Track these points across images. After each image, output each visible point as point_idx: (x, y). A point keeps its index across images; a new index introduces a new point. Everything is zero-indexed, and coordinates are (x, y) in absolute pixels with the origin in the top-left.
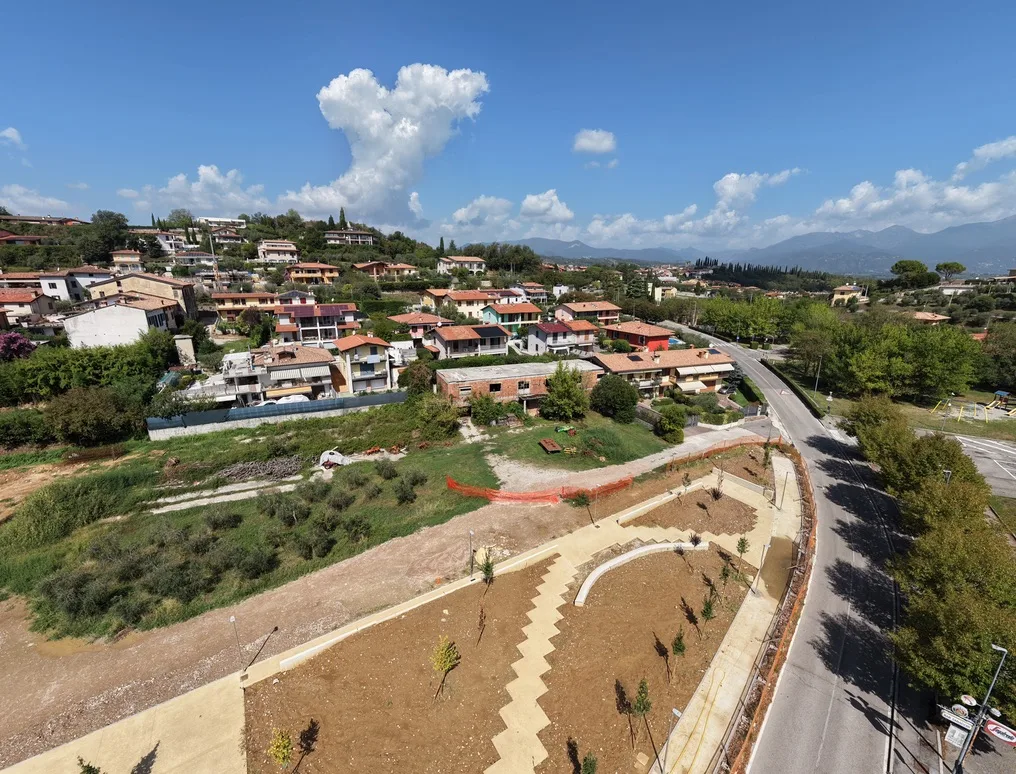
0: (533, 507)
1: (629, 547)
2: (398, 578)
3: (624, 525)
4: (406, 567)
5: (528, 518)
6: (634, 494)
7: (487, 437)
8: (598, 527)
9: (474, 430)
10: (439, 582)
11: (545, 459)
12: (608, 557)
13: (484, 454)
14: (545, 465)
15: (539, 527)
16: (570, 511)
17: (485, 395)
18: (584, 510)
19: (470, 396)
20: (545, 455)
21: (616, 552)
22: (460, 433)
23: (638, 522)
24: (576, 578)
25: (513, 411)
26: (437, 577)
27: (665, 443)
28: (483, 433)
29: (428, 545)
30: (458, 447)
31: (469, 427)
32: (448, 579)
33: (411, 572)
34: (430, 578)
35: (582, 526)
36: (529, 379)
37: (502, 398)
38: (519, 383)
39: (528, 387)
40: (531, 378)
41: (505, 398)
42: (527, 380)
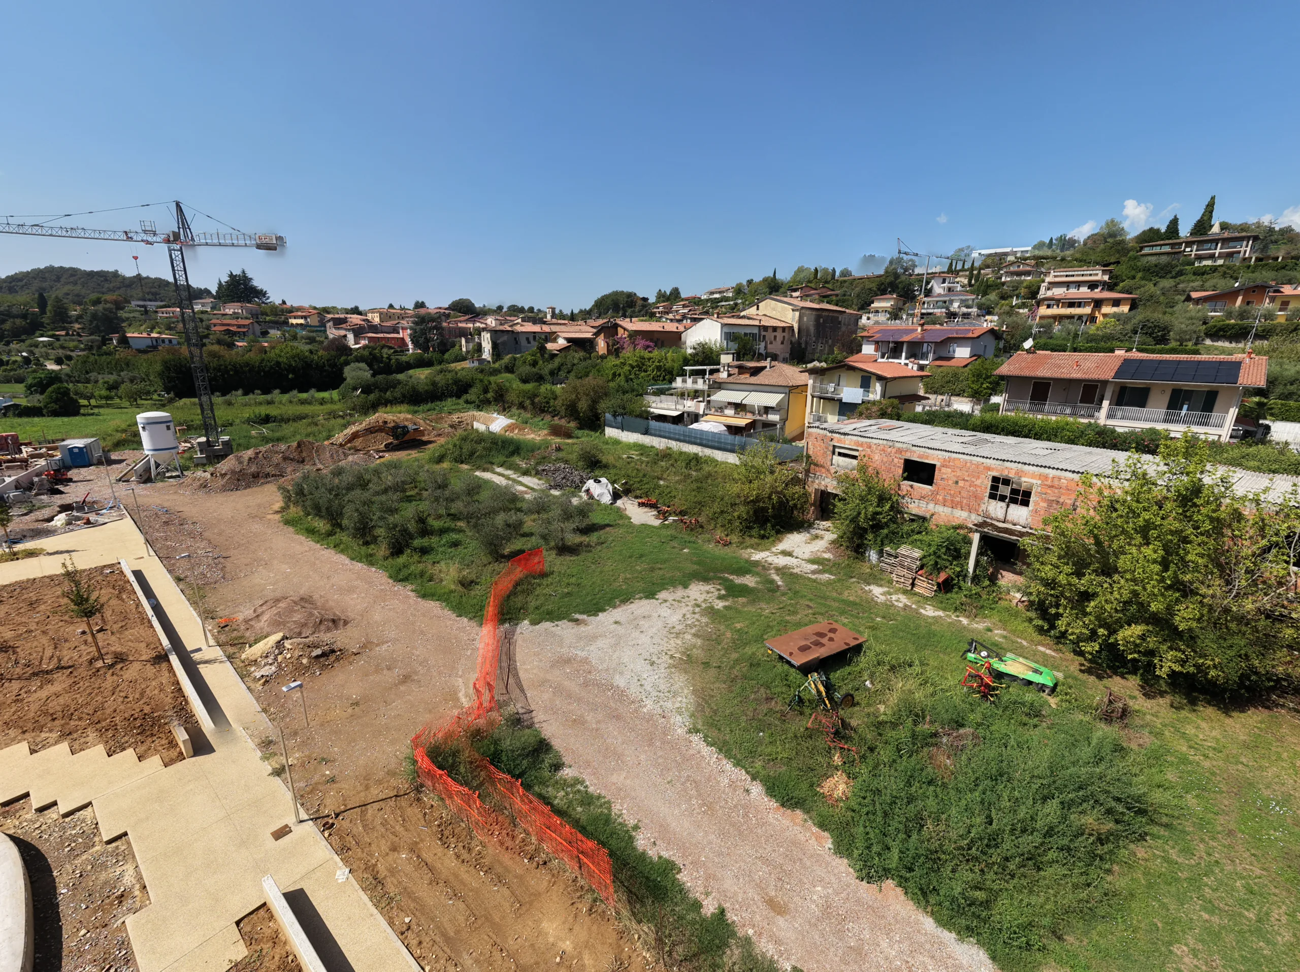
17: (888, 481)
19: (852, 473)
28: (815, 560)
31: (818, 538)
36: (1033, 476)
37: (931, 506)
38: (995, 480)
39: (1026, 503)
40: (1040, 476)
41: (940, 509)
42: (1023, 479)
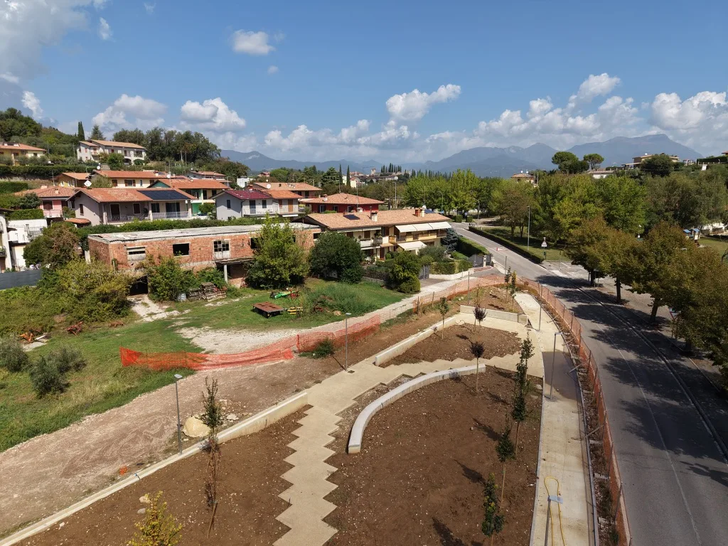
0: (258, 367)
1: (396, 384)
2: (45, 484)
3: (382, 365)
4: (60, 468)
5: (255, 378)
6: (385, 338)
7: (175, 313)
8: (352, 372)
9: (154, 307)
10: (124, 472)
11: (265, 323)
12: (374, 398)
13: (174, 329)
14: (266, 328)
15: (274, 385)
16: (311, 364)
17: (166, 259)
18: (330, 359)
19: (144, 262)
20: (263, 319)
21: (381, 390)
22: (134, 313)
23: (398, 360)
24: (341, 426)
25: (209, 279)
26: (121, 466)
27: (401, 294)
28: (168, 310)
29: (97, 434)
30: (132, 326)
31: (145, 304)
32: (140, 465)
33: (71, 470)
34: (107, 470)
35: (331, 374)
36: (228, 237)
37: (192, 264)
38: (215, 243)
39: (228, 249)
40: (230, 237)
41: (196, 264)
42: (225, 240)
